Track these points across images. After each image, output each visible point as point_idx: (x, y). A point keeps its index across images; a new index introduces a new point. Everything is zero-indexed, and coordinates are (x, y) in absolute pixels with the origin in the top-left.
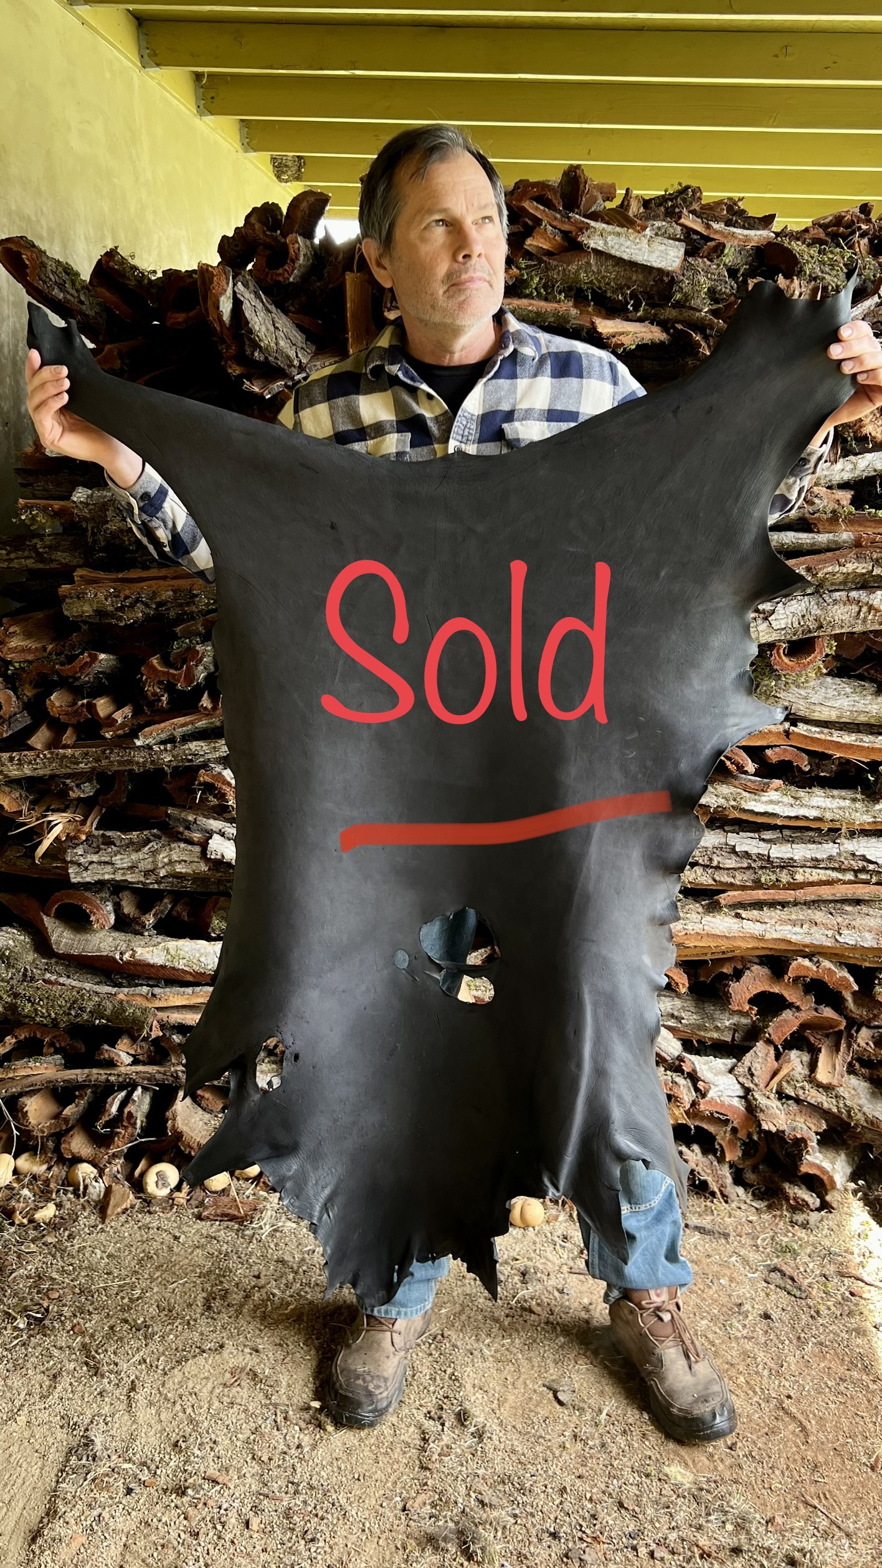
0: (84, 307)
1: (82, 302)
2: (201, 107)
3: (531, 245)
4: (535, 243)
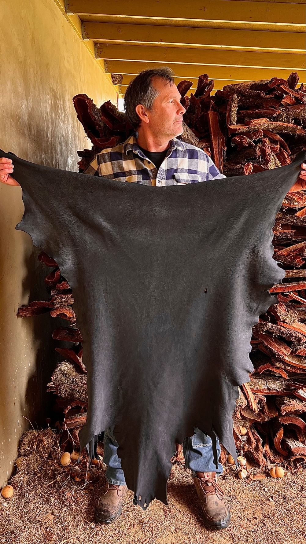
2: (96, 55)
3: (284, 101)
4: (285, 101)
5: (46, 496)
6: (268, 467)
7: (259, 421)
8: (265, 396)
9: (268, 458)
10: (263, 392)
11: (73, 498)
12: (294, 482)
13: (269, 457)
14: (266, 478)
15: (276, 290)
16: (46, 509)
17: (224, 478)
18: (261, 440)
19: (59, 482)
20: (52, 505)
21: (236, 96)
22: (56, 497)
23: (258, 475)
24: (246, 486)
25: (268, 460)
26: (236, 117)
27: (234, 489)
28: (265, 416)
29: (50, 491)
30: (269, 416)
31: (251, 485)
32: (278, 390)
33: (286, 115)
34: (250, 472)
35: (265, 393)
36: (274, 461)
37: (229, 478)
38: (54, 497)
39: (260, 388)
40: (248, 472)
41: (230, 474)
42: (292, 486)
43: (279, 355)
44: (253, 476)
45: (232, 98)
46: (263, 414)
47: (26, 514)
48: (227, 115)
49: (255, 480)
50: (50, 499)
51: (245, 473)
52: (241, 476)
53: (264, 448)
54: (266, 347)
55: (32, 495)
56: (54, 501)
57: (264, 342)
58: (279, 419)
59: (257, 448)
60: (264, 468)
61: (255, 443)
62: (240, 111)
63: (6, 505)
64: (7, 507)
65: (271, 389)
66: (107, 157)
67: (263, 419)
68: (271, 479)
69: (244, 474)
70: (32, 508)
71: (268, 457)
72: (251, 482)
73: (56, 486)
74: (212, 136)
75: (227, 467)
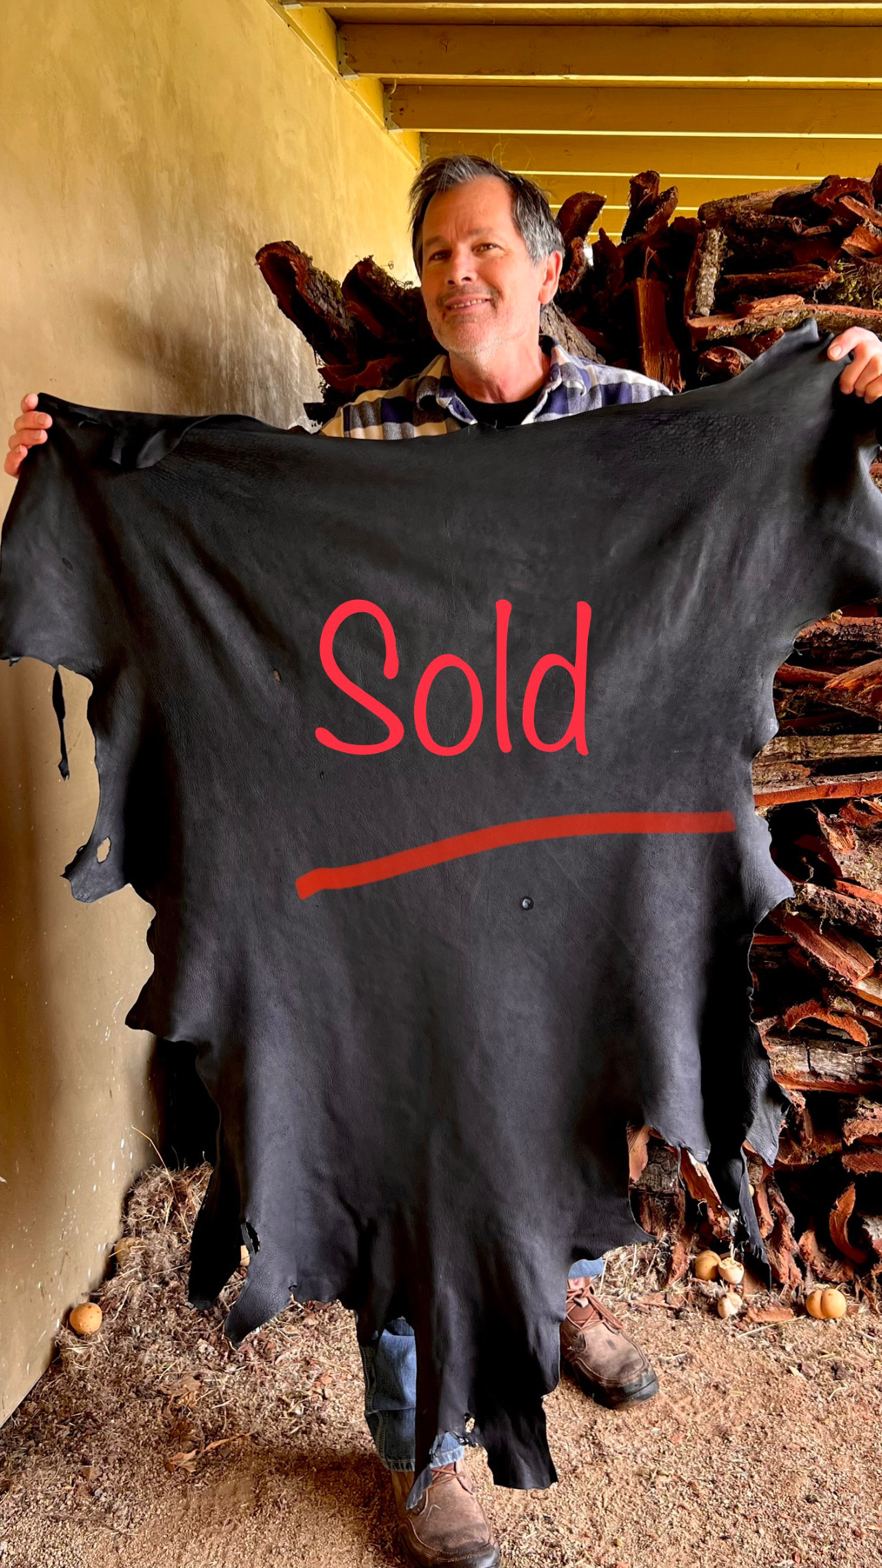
0: (341, 321)
1: (339, 315)
2: (389, 119)
3: (849, 245)
4: (854, 243)
5: (187, 1336)
6: (805, 1289)
7: (786, 1162)
8: (804, 1093)
9: (809, 1268)
10: (798, 1083)
11: (255, 1342)
12: (873, 1332)
13: (812, 1264)
14: (795, 1318)
15: (833, 791)
16: (182, 1366)
17: (677, 1314)
18: (790, 1215)
19: (223, 1304)
20: (200, 1359)
21: (715, 234)
22: (213, 1338)
23: (772, 1309)
24: (733, 1336)
25: (808, 1274)
26: (712, 294)
27: (698, 1343)
28: (803, 1149)
29: (199, 1323)
30: (815, 1150)
31: (750, 1336)
32: (842, 1076)
33: (858, 283)
34: (751, 1302)
35: (804, 1084)
36: (824, 1276)
37: (691, 1314)
38: (207, 1340)
39: (789, 1070)
40: (745, 1301)
41: (694, 1306)
42: (865, 1341)
43: (837, 975)
44: (756, 1311)
45: (705, 239)
46: (799, 1143)
47: (130, 1376)
48: (687, 288)
49: (760, 1321)
50: (196, 1343)
51: (735, 1303)
52: (723, 1311)
53: (798, 1242)
54: (804, 953)
55: (150, 1331)
56: (206, 1349)
57: (799, 938)
58: (843, 1160)
59: (775, 1239)
60: (793, 1293)
61: (769, 1224)
62: (727, 277)
63: (79, 1350)
64: (81, 1356)
65: (820, 1074)
66: (370, 413)
67: (797, 1158)
68: (809, 1321)
69: (731, 1305)
70: (147, 1360)
71: (808, 1264)
72: (751, 1326)
73: (214, 1313)
74: (642, 350)
75: (689, 1286)
